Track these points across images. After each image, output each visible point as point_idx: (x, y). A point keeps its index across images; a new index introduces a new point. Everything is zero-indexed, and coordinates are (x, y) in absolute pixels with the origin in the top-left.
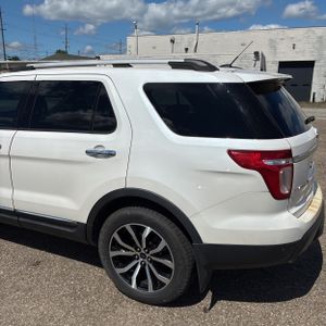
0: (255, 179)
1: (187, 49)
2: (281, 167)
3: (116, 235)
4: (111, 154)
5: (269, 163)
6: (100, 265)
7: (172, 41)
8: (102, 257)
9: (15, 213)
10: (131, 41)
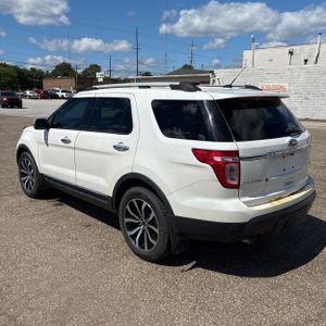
0: (207, 171)
1: (306, 61)
2: (228, 163)
3: (128, 207)
4: (126, 149)
5: (218, 159)
6: (119, 228)
7: (291, 53)
8: (120, 222)
9: (76, 188)
10: (247, 54)
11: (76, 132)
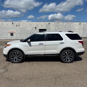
0: (81, 44)
11: (45, 42)
